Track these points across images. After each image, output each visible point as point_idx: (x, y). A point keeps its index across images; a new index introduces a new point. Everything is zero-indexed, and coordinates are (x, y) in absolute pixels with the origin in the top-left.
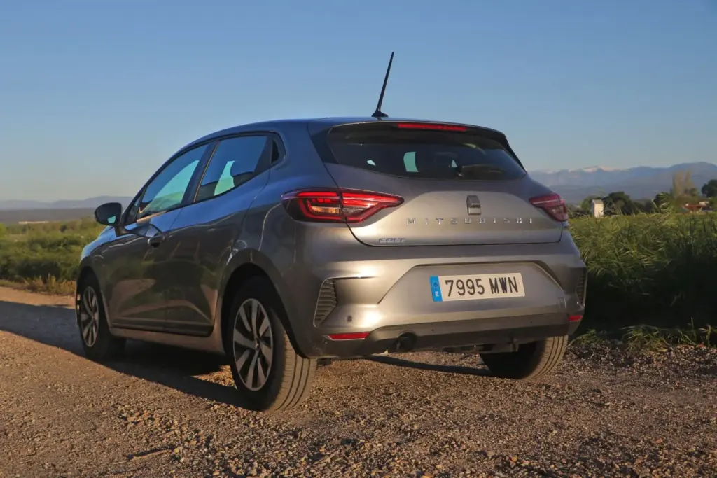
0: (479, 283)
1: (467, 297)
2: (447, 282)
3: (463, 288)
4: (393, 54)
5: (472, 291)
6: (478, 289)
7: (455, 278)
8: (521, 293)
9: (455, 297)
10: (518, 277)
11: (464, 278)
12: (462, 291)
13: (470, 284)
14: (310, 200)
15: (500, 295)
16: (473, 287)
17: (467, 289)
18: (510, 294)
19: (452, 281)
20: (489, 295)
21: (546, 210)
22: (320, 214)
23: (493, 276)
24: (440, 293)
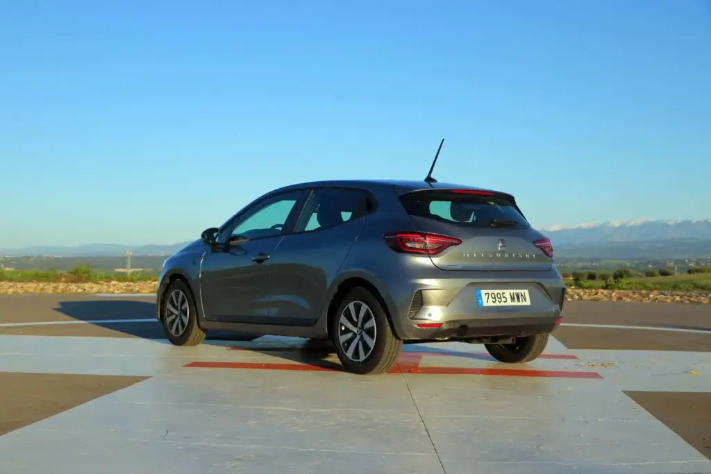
0: (504, 295)
1: (497, 304)
2: (486, 294)
3: (495, 298)
4: (443, 140)
5: (500, 300)
6: (504, 299)
7: (490, 292)
8: (528, 303)
9: (491, 304)
10: (526, 292)
11: (496, 292)
12: (494, 300)
13: (499, 296)
14: (405, 239)
15: (516, 303)
16: (500, 298)
17: (497, 299)
18: (522, 303)
19: (488, 294)
20: (509, 303)
21: (542, 249)
22: (411, 248)
23: (512, 291)
24: (482, 301)
